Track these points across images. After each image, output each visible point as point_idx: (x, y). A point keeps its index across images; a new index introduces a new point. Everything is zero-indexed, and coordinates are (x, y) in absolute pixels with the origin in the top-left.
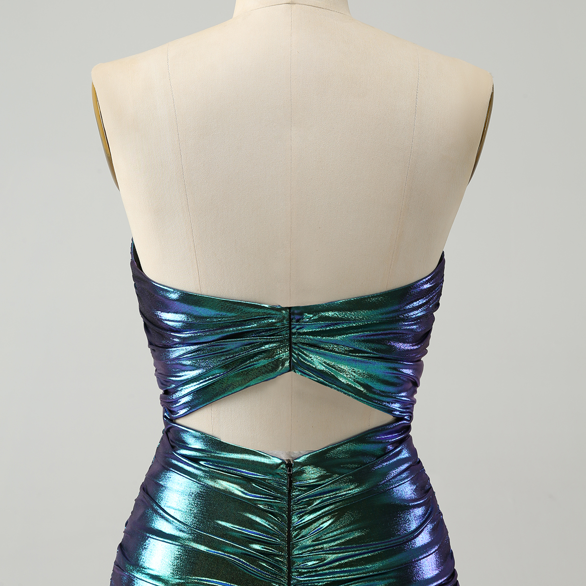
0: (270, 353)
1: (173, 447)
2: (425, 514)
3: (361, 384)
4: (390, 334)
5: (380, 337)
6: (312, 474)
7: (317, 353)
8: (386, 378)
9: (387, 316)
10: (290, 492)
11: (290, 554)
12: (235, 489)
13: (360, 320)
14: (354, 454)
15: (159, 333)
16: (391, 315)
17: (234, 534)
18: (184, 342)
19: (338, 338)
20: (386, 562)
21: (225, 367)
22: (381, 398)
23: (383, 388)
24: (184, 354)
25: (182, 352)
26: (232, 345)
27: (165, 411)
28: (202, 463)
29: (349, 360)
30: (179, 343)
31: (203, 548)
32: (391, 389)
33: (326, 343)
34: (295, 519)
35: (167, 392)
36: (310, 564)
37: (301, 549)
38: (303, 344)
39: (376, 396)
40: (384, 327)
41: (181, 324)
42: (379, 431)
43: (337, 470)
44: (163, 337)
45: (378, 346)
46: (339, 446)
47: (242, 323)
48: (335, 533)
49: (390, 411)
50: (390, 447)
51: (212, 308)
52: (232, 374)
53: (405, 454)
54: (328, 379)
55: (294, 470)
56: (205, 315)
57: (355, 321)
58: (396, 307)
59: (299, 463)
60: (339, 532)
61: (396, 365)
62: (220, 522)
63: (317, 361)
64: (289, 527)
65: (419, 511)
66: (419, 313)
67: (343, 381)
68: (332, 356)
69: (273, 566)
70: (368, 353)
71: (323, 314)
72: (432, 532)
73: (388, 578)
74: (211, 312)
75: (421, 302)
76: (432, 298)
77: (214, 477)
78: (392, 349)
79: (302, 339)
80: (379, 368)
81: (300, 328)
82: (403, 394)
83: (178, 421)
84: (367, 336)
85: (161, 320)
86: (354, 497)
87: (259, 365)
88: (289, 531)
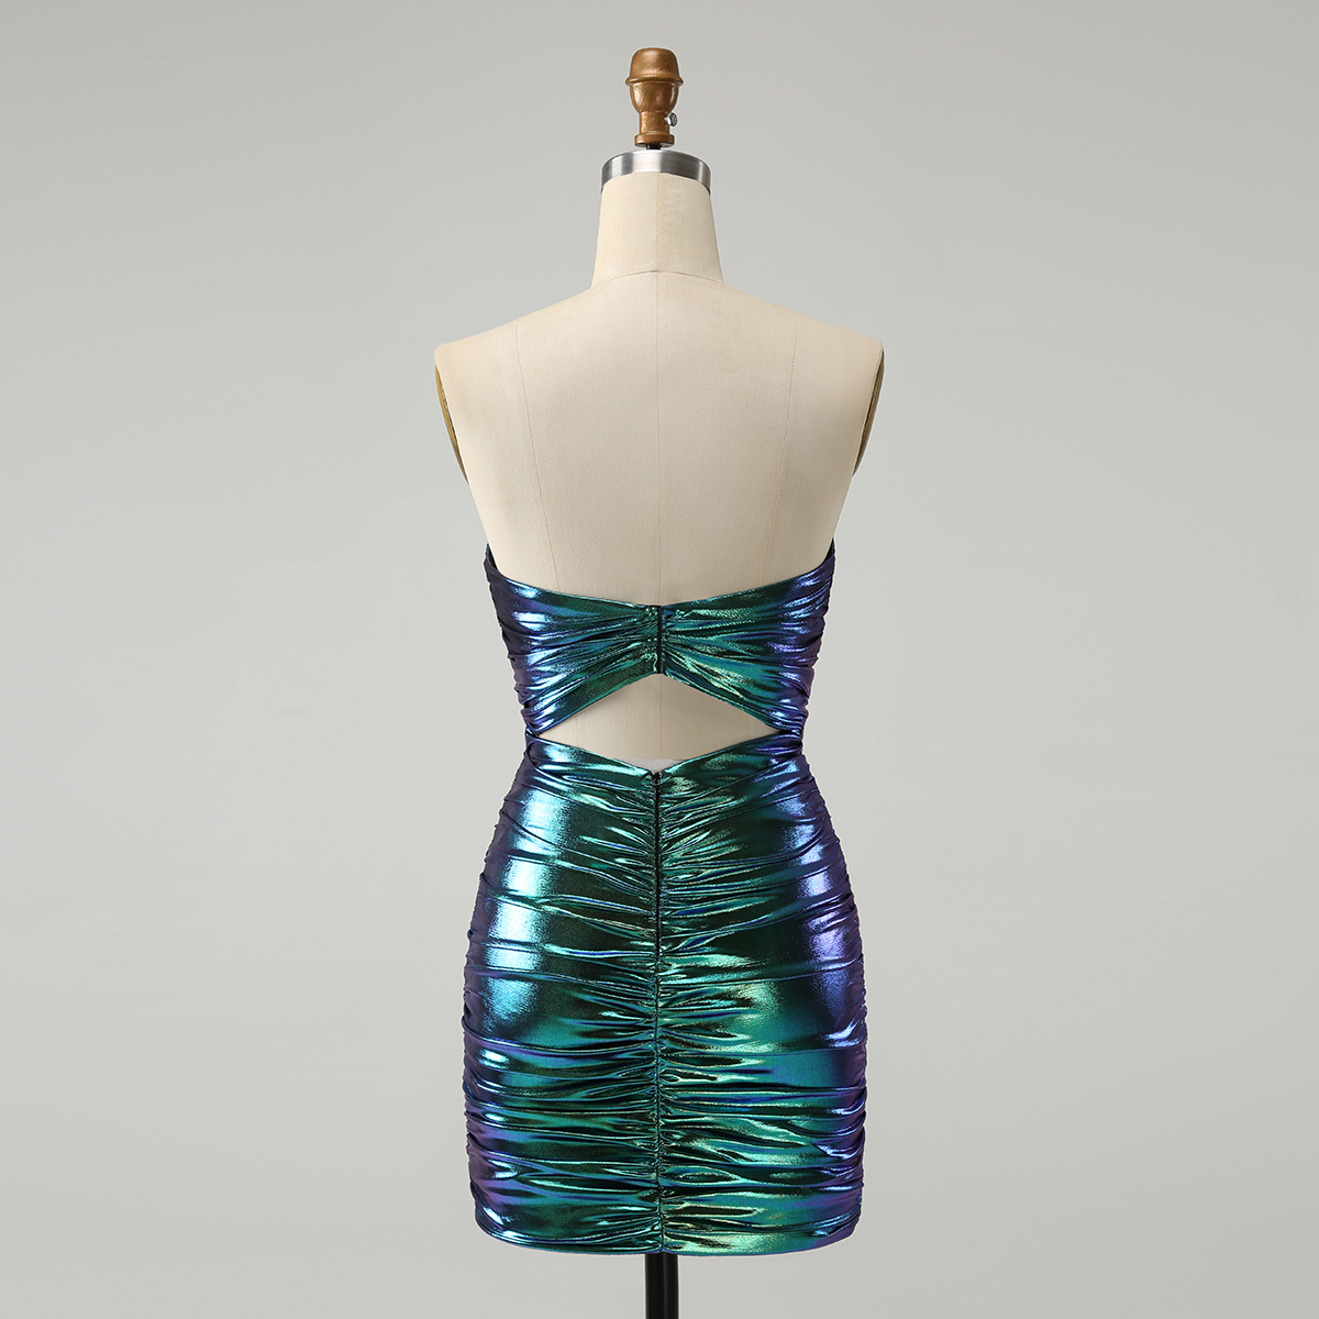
0: (636, 653)
1: (535, 764)
2: (813, 834)
3: (737, 689)
4: (766, 634)
5: (756, 638)
6: (682, 787)
7: (690, 655)
8: (764, 683)
9: (764, 614)
10: (657, 806)
11: (659, 866)
12: (600, 803)
13: (733, 620)
14: (731, 765)
15: (517, 638)
16: (768, 614)
17: (600, 849)
18: (544, 646)
19: (711, 638)
20: (766, 879)
21: (588, 670)
22: (759, 704)
23: (761, 693)
24: (543, 659)
25: (540, 658)
26: (597, 645)
27: (528, 727)
28: (565, 777)
29: (722, 662)
30: (537, 647)
31: (567, 865)
32: (770, 695)
33: (699, 644)
34: (664, 833)
35: (527, 705)
36: (681, 877)
37: (671, 862)
38: (675, 644)
39: (754, 702)
40: (760, 627)
41: (539, 625)
42: (759, 743)
43: (713, 783)
44: (520, 641)
45: (753, 648)
46: (714, 757)
47: (606, 623)
48: (710, 848)
49: (770, 721)
50: (774, 761)
51: (571, 608)
52: (595, 677)
53: (793, 768)
54: (700, 681)
55: (662, 781)
56: (564, 615)
57: (728, 620)
58: (774, 605)
59: (669, 774)
60: (715, 846)
61: (774, 668)
62: (585, 838)
63: (689, 663)
64: (657, 839)
65: (808, 829)
66: (801, 613)
67: (716, 684)
68: (704, 658)
69: (640, 879)
70: (743, 654)
71: (695, 611)
72: (823, 853)
73: (768, 895)
74: (572, 613)
75: (805, 600)
76: (818, 598)
77: (579, 791)
78: (769, 651)
79: (674, 639)
80: (757, 672)
81: (671, 626)
82: (784, 701)
83: (541, 736)
84: (742, 636)
85: (518, 622)
86: (731, 810)
87: (625, 667)
88: (657, 844)
